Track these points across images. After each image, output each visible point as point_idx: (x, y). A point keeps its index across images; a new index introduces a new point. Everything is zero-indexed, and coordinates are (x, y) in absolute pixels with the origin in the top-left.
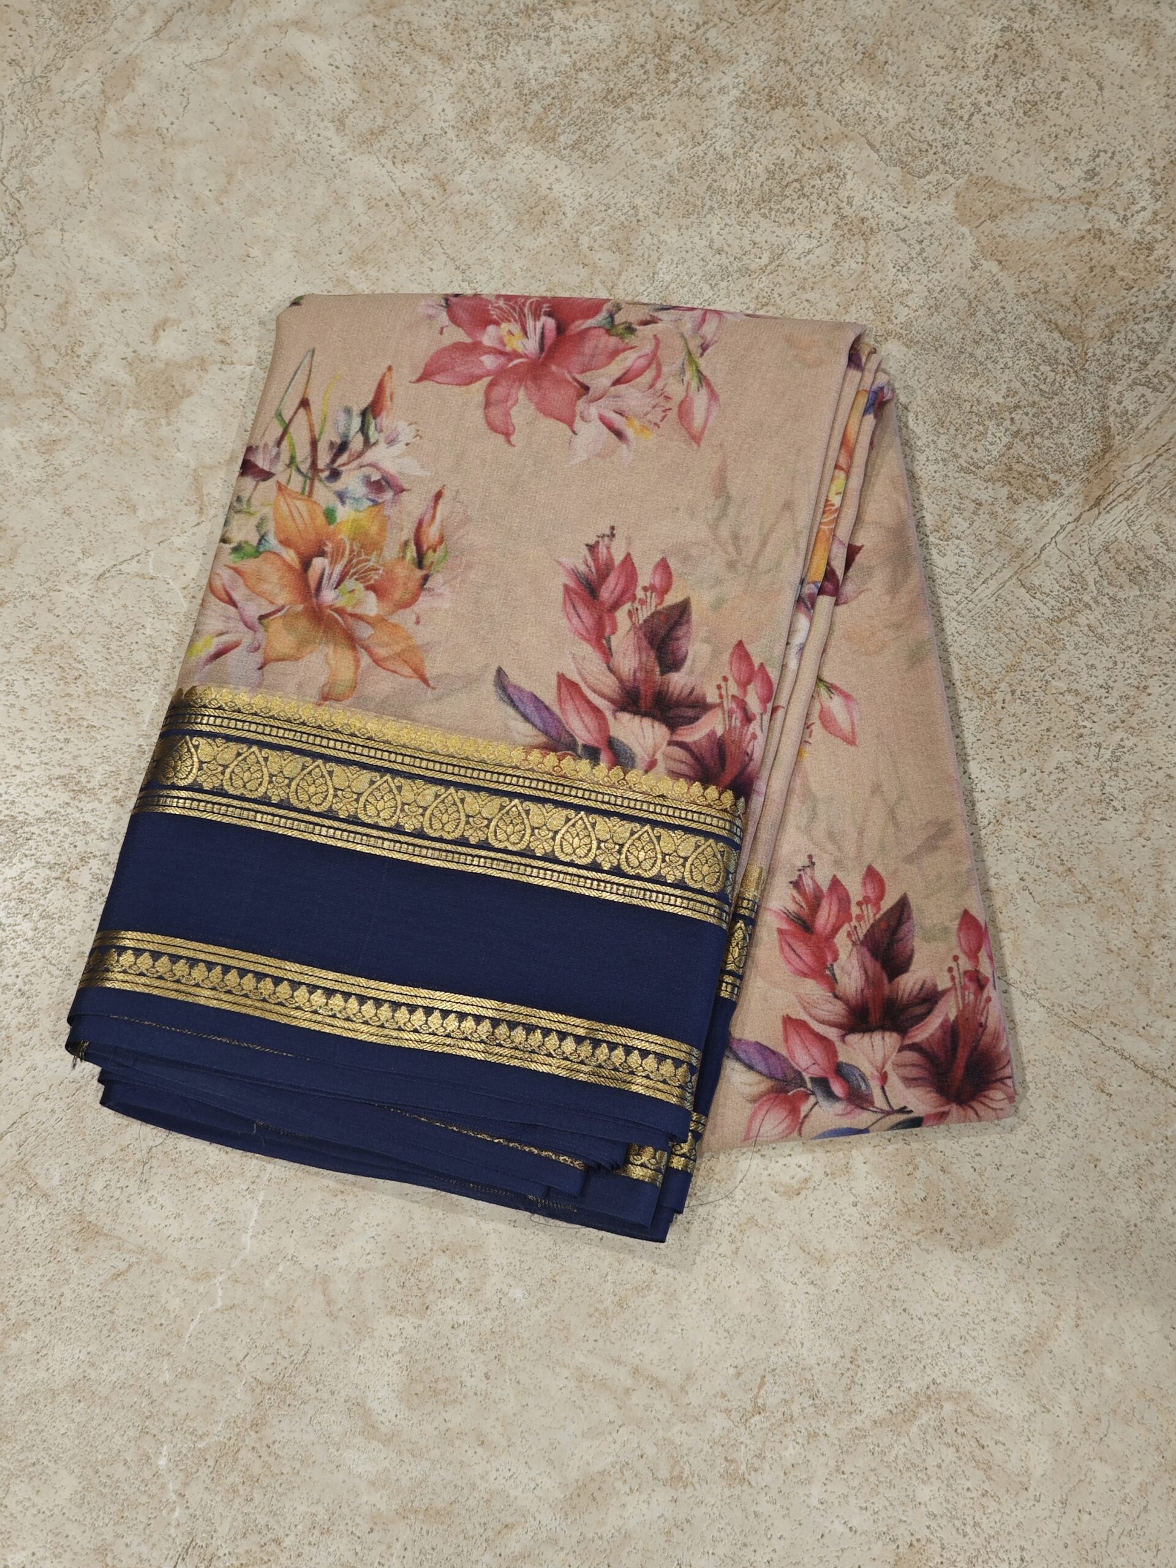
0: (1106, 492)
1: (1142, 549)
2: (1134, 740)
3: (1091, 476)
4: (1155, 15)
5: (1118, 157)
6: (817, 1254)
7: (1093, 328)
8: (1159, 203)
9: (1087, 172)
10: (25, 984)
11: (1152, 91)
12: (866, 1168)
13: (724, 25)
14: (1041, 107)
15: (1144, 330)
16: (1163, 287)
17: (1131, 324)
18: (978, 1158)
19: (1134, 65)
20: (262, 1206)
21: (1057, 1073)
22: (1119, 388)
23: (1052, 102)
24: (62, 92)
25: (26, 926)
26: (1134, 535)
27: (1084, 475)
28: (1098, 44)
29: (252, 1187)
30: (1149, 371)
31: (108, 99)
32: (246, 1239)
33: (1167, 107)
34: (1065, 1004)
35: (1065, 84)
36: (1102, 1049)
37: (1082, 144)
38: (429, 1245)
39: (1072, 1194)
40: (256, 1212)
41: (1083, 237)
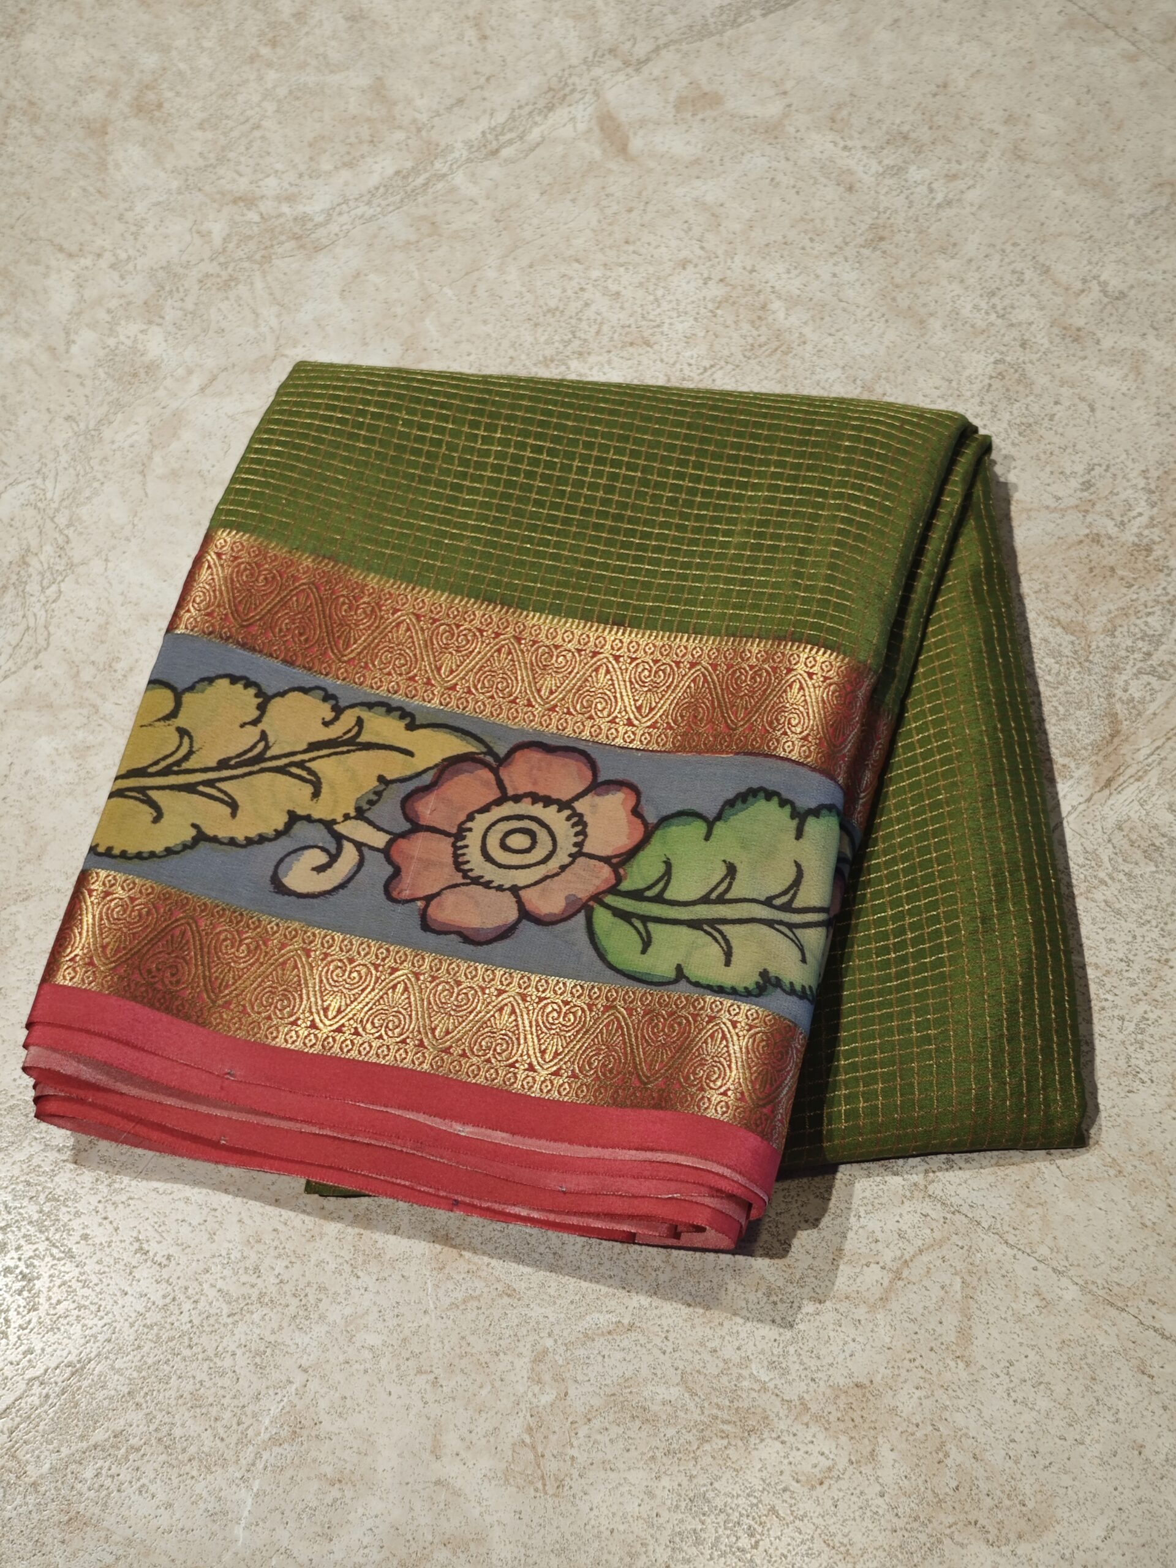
0: (1117, 773)
1: (1156, 827)
2: (1158, 1012)
3: (1100, 759)
4: (1142, 345)
5: (1112, 470)
6: (842, 1549)
7: (1096, 623)
8: (1155, 510)
9: (1083, 483)
10: (27, 1267)
11: (1142, 411)
12: (894, 1455)
13: (730, 367)
14: (1034, 428)
15: (1146, 624)
16: (1164, 584)
17: (1133, 619)
18: (1012, 1445)
19: (1124, 389)
20: (257, 1495)
21: (1094, 1354)
22: (1124, 677)
23: (1046, 423)
24: (113, 442)
25: (32, 1210)
26: (1147, 814)
27: (1094, 758)
28: (1088, 372)
29: (247, 1475)
30: (1154, 661)
31: (154, 447)
32: (239, 1532)
33: (1158, 424)
34: (1099, 1282)
35: (1058, 407)
36: (1141, 1327)
37: (1076, 458)
38: (430, 1538)
39: (1116, 1483)
40: (250, 1501)
41: (1081, 542)
